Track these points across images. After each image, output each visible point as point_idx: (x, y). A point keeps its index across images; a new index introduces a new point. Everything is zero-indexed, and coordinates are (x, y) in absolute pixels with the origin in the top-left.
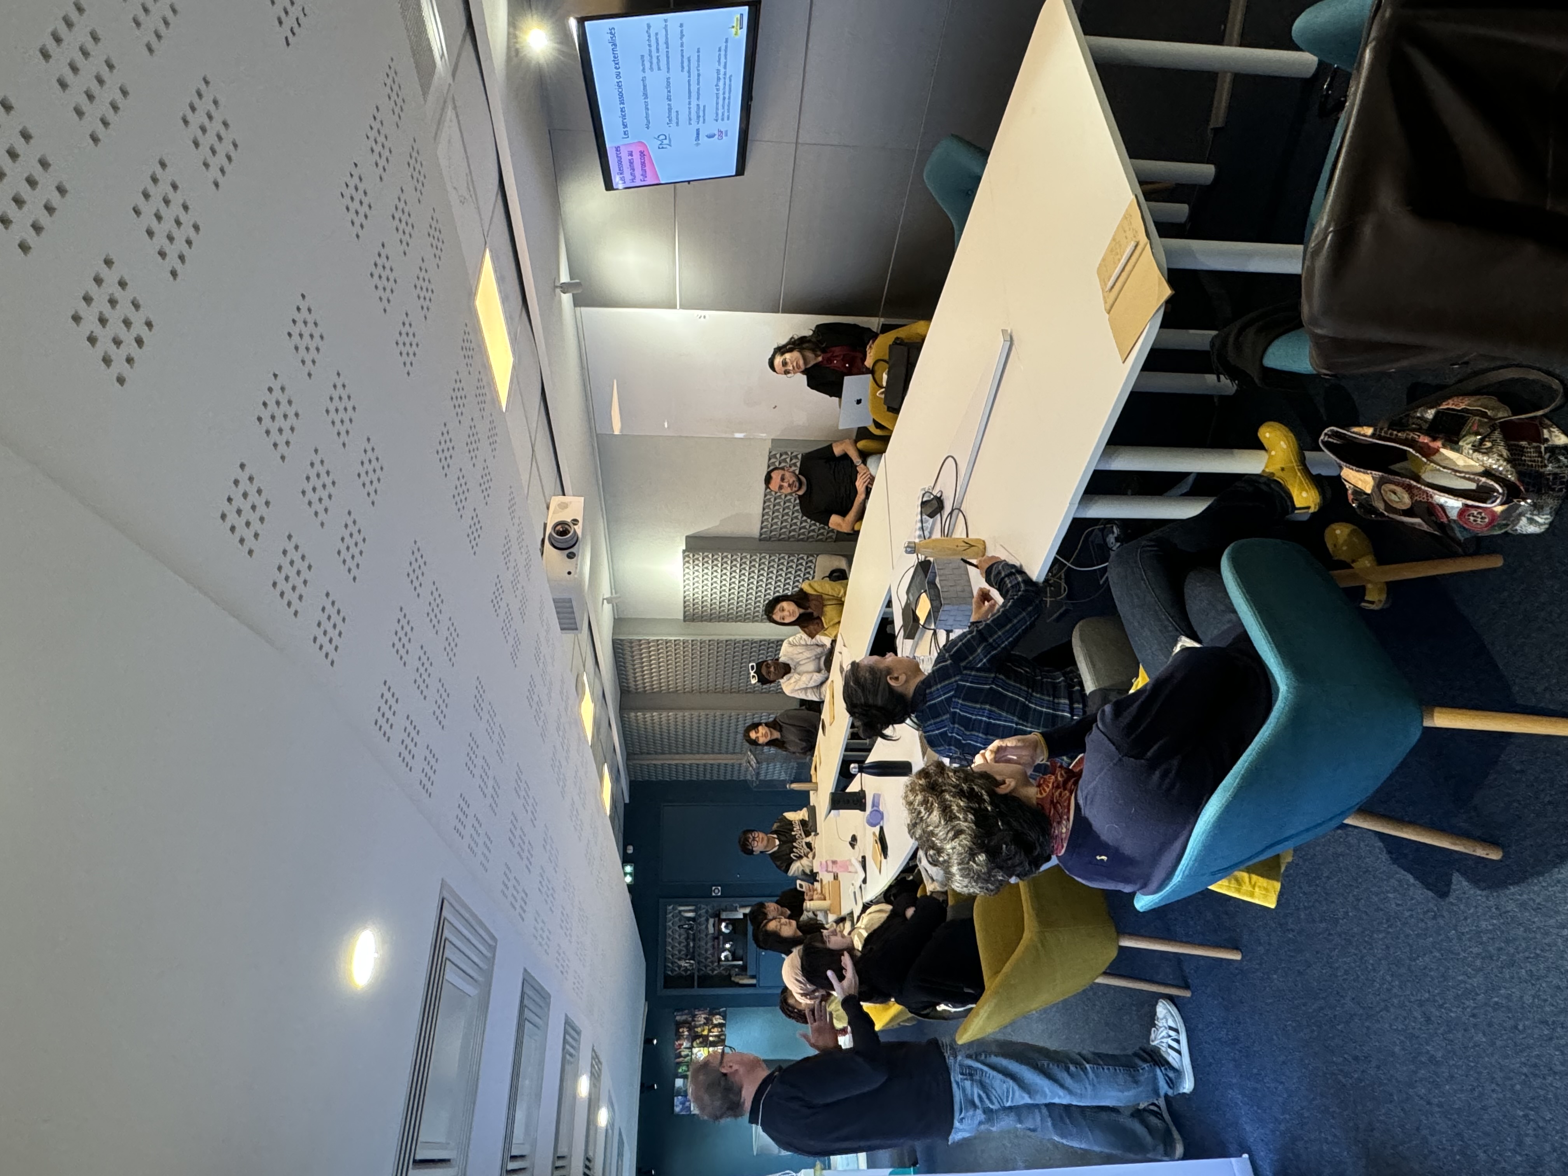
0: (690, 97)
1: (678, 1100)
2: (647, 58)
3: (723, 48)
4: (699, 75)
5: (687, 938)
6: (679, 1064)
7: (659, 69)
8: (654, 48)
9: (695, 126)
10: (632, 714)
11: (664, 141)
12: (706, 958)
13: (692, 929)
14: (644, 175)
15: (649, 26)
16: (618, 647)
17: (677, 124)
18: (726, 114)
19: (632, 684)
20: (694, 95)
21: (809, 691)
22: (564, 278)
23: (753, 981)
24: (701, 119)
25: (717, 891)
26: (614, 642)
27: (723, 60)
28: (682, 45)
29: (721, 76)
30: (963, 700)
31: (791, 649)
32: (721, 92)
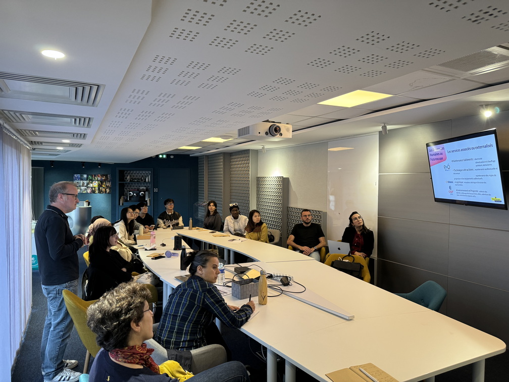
0: (466, 179)
1: (79, 175)
2: (481, 161)
3: (487, 193)
4: (475, 183)
5: (138, 179)
6: (92, 176)
7: (477, 166)
8: (484, 164)
9: (454, 181)
10: (222, 157)
11: (447, 168)
12: (130, 186)
13: (141, 181)
14: (433, 160)
15: (494, 161)
16: (246, 152)
17: (454, 174)
18: (459, 194)
19: (233, 157)
20: (467, 181)
21: (227, 227)
22: (389, 127)
23: (121, 204)
24: (457, 184)
25: (156, 190)
26: (249, 150)
27: (481, 193)
28: (487, 176)
29: (475, 193)
30: (192, 293)
31: (244, 219)
32: (468, 192)
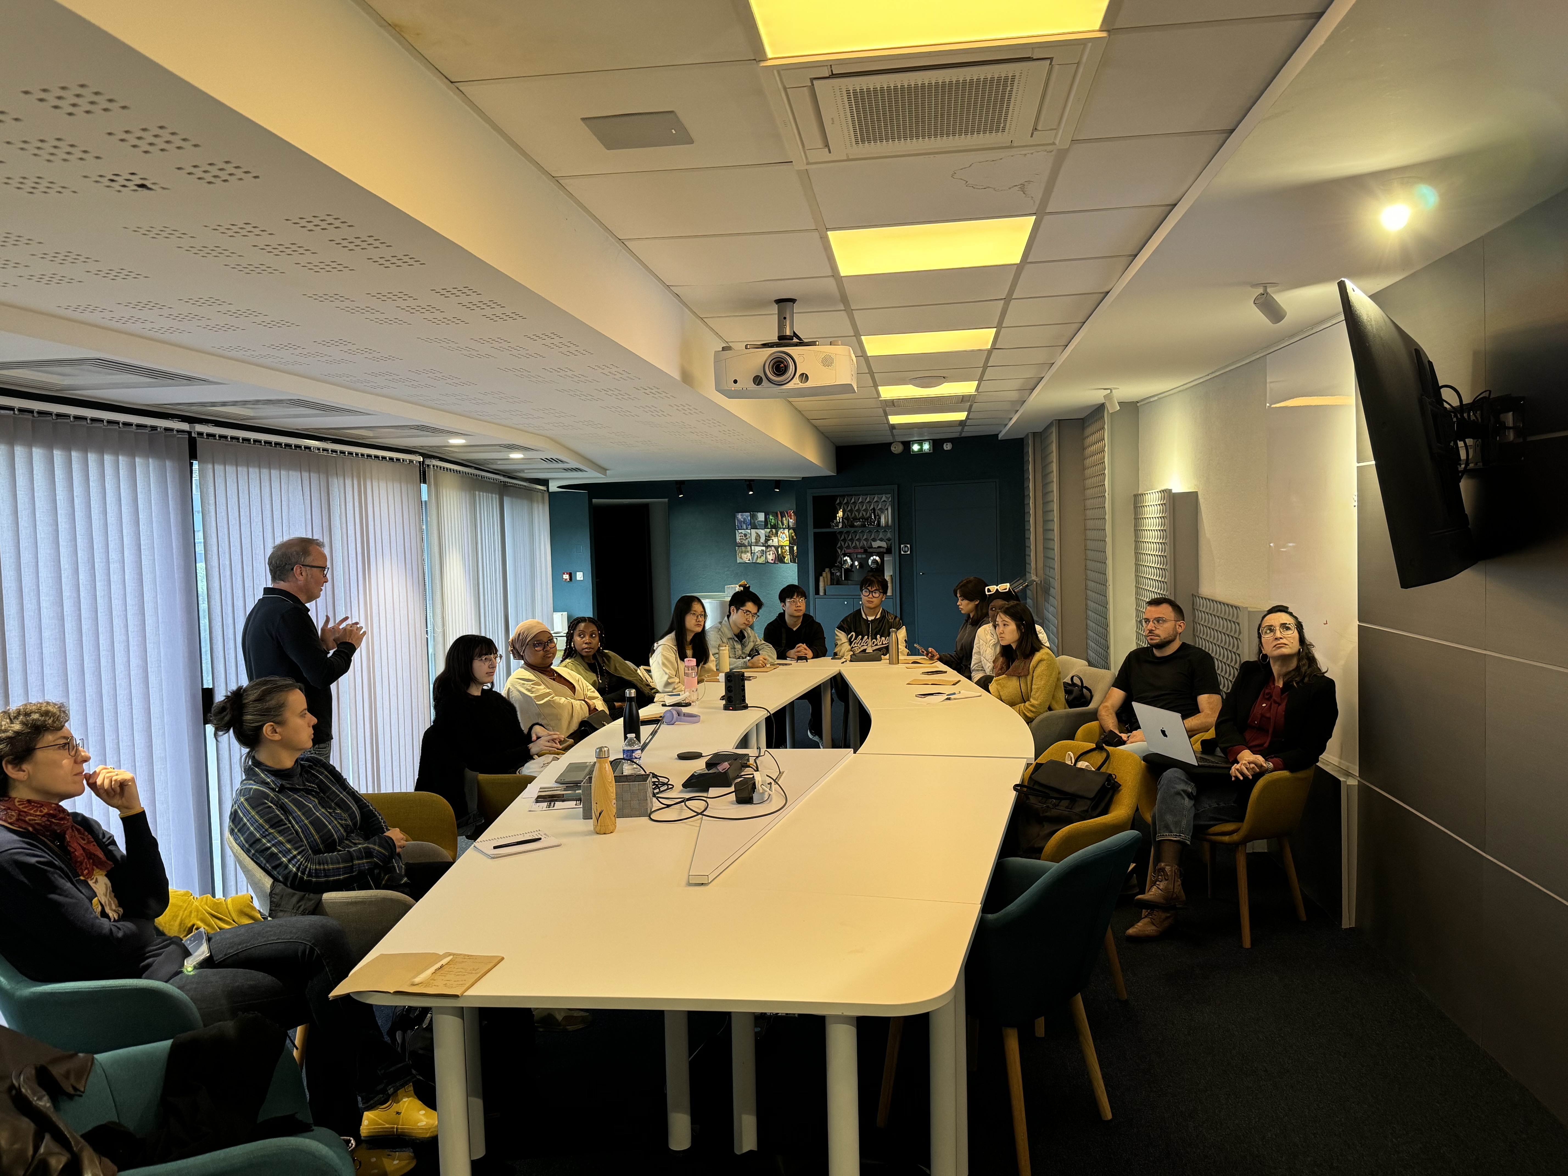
1: (747, 515)
5: (863, 518)
6: (776, 515)
13: (870, 524)
25: (906, 550)
